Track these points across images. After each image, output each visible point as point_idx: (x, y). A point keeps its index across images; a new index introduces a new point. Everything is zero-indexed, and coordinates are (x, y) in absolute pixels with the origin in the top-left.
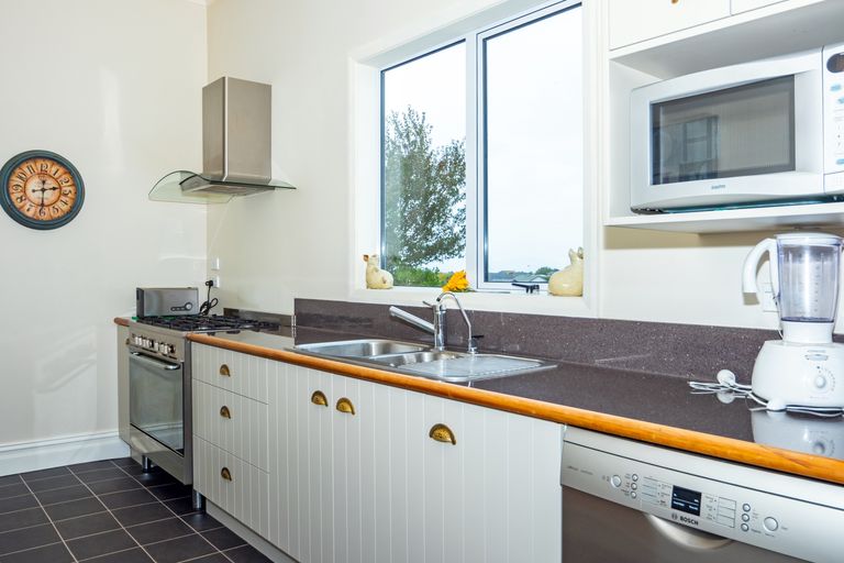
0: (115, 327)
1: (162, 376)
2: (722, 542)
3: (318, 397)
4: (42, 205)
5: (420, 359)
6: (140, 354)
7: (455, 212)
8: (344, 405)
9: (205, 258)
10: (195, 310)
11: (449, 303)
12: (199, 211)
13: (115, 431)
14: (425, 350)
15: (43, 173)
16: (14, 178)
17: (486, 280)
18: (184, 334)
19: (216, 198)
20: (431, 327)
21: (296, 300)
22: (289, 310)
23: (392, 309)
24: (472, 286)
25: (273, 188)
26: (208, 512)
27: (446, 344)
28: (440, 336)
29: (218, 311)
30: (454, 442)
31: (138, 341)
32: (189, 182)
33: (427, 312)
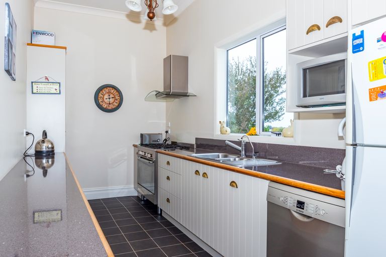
0: (133, 147)
1: (148, 165)
2: (312, 219)
3: (197, 172)
4: (110, 104)
5: (235, 160)
6: (141, 158)
7: (277, 101)
8: (205, 175)
9: (165, 122)
10: (161, 142)
11: (246, 140)
12: (163, 105)
13: (132, 186)
14: (238, 157)
15: (109, 93)
16: (100, 94)
17: (263, 131)
18: (155, 150)
19: (169, 99)
20: (240, 148)
21: (196, 138)
22: (194, 142)
23: (227, 142)
24: (258, 133)
25: (188, 96)
26: (163, 215)
27: (245, 155)
28: (244, 152)
29: (169, 142)
30: (237, 187)
31: (141, 153)
32: (158, 94)
33: (239, 143)
